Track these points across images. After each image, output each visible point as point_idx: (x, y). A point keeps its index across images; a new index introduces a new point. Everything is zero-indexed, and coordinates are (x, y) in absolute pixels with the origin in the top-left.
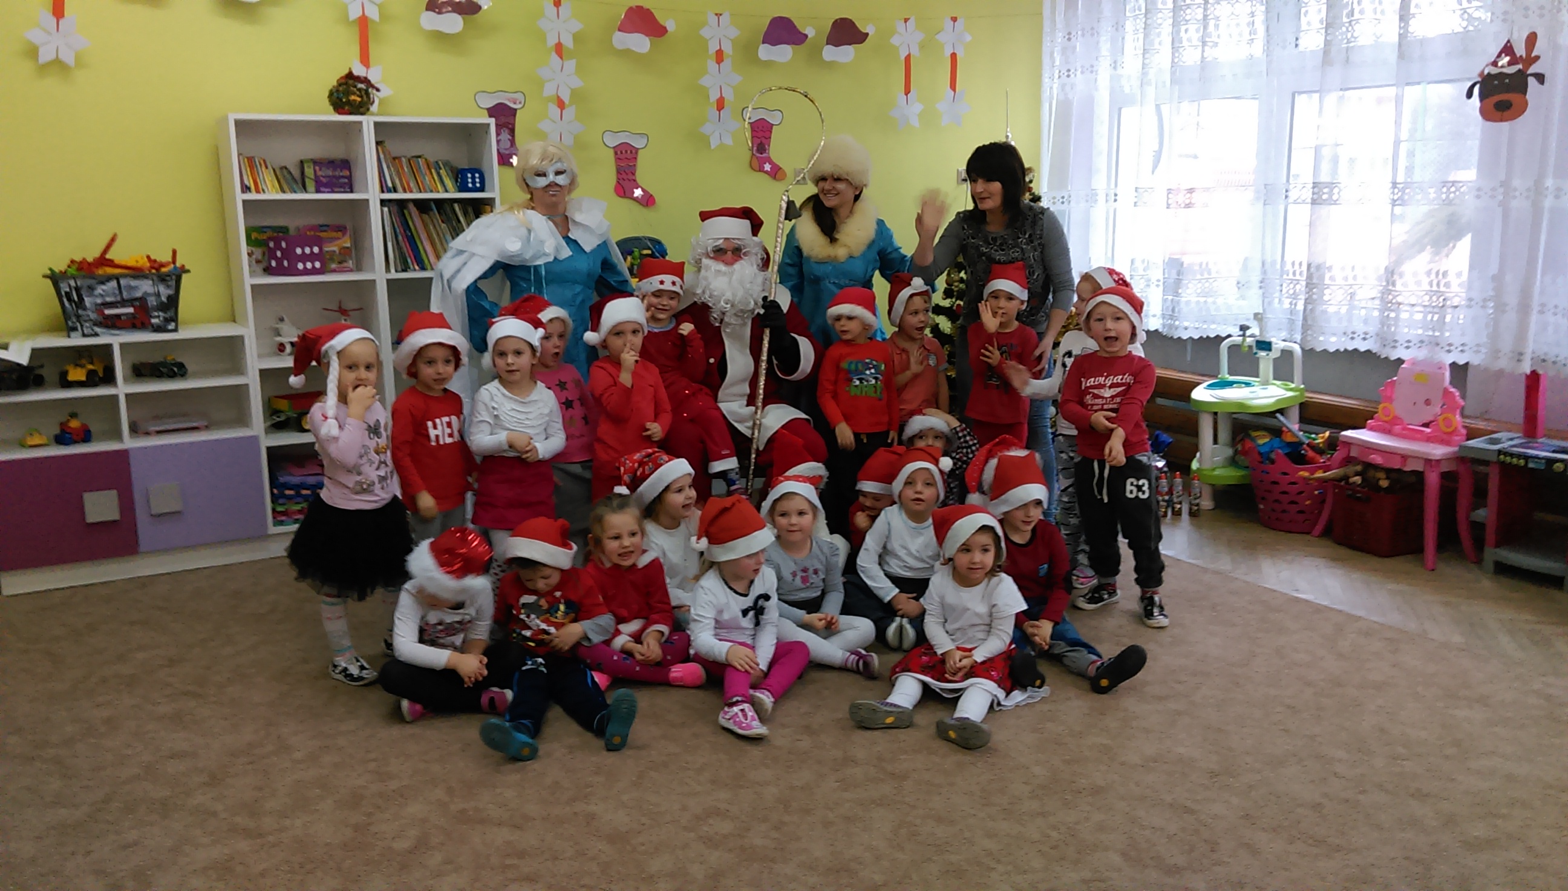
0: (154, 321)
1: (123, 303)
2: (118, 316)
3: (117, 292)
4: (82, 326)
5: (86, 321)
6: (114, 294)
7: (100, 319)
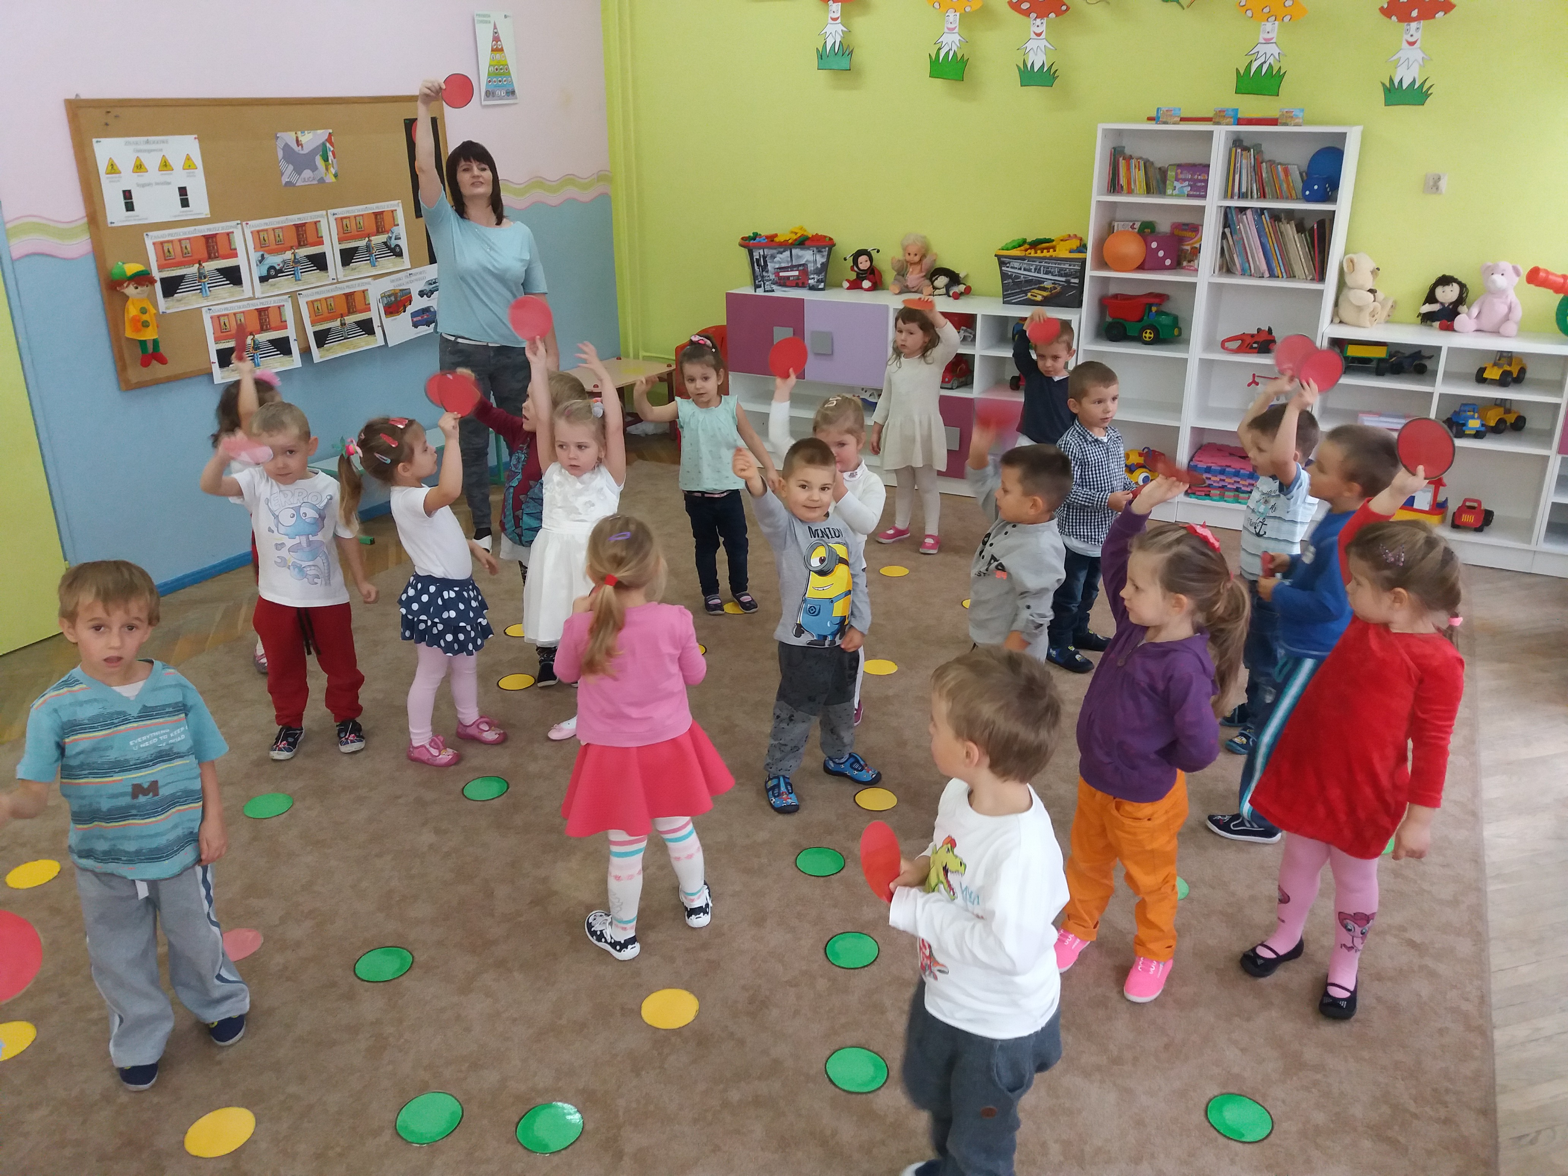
0: (810, 281)
1: (792, 268)
2: (788, 277)
3: (789, 259)
4: (764, 284)
5: (767, 281)
6: (788, 262)
7: (776, 279)
